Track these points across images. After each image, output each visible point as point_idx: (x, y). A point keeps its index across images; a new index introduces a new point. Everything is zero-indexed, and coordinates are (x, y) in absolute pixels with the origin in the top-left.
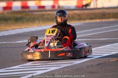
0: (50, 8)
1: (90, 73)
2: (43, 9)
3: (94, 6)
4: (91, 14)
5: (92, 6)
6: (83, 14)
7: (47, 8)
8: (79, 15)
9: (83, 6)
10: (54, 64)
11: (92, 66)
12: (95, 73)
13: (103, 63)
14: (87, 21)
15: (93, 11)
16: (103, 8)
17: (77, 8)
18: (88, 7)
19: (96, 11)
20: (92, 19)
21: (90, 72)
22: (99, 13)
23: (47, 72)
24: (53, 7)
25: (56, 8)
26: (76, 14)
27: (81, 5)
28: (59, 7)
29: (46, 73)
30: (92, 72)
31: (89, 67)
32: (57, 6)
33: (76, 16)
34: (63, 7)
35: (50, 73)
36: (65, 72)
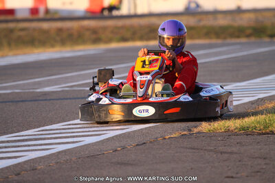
0: (27, 15)
1: (119, 166)
2: (9, 17)
3: (129, 9)
4: (123, 27)
5: (124, 10)
6: (105, 28)
7: (19, 15)
8: (95, 31)
9: (103, 9)
10: (34, 145)
11: (124, 148)
12: (132, 165)
13: (151, 142)
14: (114, 45)
15: (128, 22)
16: (151, 15)
17: (89, 15)
18: (115, 13)
19: (135, 21)
20: (124, 39)
21: (118, 163)
22: (141, 27)
23: (19, 164)
24: (34, 11)
25: (41, 14)
26: (88, 29)
27: (97, 8)
28: (47, 11)
29: (16, 165)
30: (125, 164)
31: (117, 152)
32: (42, 9)
33: (87, 33)
34: (56, 12)
35: (25, 166)
36: (61, 163)
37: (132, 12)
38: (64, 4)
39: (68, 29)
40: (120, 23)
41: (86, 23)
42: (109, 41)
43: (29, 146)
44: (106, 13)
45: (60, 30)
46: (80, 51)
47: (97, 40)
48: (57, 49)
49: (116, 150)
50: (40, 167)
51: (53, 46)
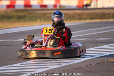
0: (52, 7)
1: (88, 73)
2: (45, 8)
3: (94, 6)
4: (92, 13)
5: (92, 6)
6: (84, 14)
7: (49, 8)
8: (80, 15)
9: (84, 5)
10: (54, 63)
11: (91, 65)
13: (102, 63)
14: (87, 21)
15: (93, 11)
16: (103, 8)
17: (78, 8)
18: (88, 7)
19: (97, 11)
20: (92, 19)
22: (99, 13)
23: (47, 70)
24: (55, 6)
25: (58, 7)
26: (77, 14)
27: (81, 5)
28: (60, 6)
30: (91, 72)
32: (58, 5)
33: (77, 16)
34: (64, 6)
35: (50, 72)
36: (64, 71)
37: (96, 7)
39: (69, 14)
40: (90, 12)
41: (76, 11)
42: (86, 19)
43: (51, 63)
44: (85, 7)
47: (80, 19)
49: (87, 66)
50: (55, 72)
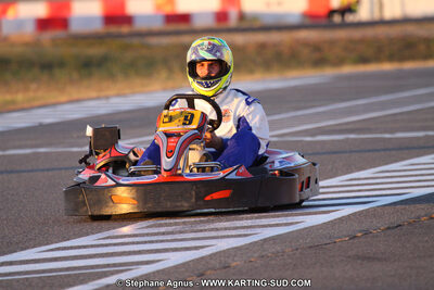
0: (210, 22)
1: (359, 261)
2: (182, 27)
3: (372, 12)
4: (362, 41)
5: (364, 13)
6: (332, 43)
7: (198, 23)
8: (316, 47)
9: (332, 12)
10: (226, 229)
11: (366, 233)
12: (379, 260)
13: (409, 223)
14: (347, 69)
15: (369, 32)
16: (406, 20)
17: (308, 21)
18: (350, 18)
19: (381, 31)
20: (364, 60)
21: (359, 258)
22: (391, 41)
23: (202, 258)
24: (221, 16)
25: (233, 21)
26: (306, 44)
27: (322, 11)
28: (242, 16)
29: (197, 259)
30: (369, 258)
31: (356, 241)
32: (233, 13)
33: (305, 52)
34: (255, 17)
35: (213, 262)
36: (267, 256)
37: (376, 16)
38: (268, 4)
39: (275, 45)
40: (357, 34)
41: (304, 34)
42: (340, 62)
43: (217, 230)
45: (262, 46)
46: (294, 78)
47: (320, 62)
48: (258, 76)
49: (355, 237)
50: (234, 264)
51: (251, 72)
